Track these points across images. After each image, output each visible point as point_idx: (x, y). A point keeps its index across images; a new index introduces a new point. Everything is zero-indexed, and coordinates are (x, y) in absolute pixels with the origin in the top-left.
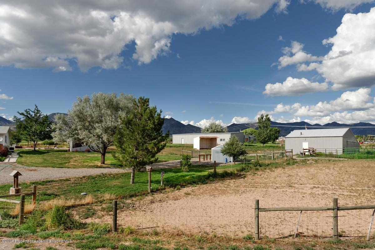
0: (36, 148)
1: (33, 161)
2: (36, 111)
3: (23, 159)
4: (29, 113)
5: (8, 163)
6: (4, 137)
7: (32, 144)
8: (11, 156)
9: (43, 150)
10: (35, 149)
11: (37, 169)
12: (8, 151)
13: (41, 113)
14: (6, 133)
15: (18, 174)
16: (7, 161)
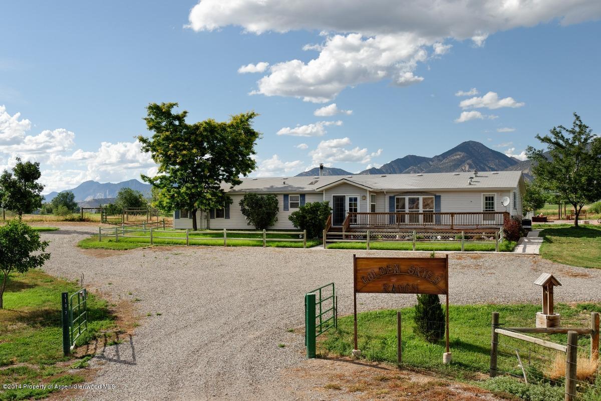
0: (579, 221)
1: (578, 254)
2: (577, 129)
3: (554, 248)
4: (560, 135)
5: (524, 254)
6: (512, 194)
7: (567, 212)
8: (526, 240)
9: (596, 227)
10: (576, 223)
11: (588, 273)
12: (520, 229)
13: (590, 131)
14: (516, 186)
15: (553, 281)
16: (519, 250)
